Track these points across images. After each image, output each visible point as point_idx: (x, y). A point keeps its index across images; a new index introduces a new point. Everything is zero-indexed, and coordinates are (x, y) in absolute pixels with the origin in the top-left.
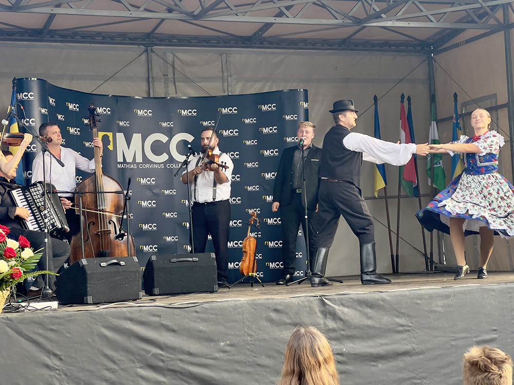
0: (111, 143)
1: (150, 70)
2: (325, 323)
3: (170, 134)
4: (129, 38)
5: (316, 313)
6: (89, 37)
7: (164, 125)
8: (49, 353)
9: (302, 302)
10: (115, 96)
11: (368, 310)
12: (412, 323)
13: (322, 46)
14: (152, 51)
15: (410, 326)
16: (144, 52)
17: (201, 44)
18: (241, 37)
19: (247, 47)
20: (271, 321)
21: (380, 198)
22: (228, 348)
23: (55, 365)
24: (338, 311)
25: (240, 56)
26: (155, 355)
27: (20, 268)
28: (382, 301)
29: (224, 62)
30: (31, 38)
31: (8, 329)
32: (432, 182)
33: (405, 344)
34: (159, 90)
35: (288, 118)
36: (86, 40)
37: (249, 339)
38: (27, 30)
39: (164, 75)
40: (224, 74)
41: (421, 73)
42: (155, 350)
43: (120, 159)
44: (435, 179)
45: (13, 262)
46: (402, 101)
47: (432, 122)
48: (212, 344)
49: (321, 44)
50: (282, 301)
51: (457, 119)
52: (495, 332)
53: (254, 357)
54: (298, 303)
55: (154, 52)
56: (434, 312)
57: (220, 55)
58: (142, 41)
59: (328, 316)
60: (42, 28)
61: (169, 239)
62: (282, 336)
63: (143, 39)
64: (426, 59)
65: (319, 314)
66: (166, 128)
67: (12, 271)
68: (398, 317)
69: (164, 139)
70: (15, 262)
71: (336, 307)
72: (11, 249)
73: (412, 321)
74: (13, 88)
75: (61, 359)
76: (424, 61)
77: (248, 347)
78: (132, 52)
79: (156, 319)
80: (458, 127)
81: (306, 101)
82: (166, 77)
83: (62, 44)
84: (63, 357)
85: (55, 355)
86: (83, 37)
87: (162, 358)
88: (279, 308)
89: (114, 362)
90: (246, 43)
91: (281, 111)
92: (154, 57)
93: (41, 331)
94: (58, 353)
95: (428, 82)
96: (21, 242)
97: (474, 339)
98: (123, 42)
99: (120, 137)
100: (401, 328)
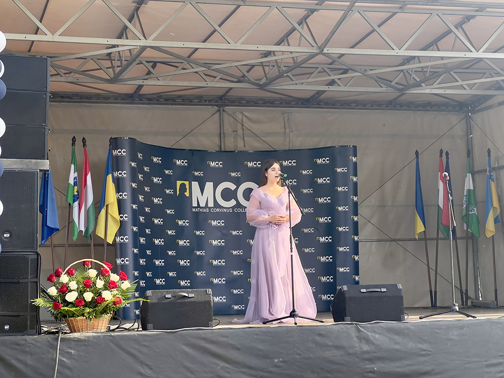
0: (188, 190)
1: (222, 127)
2: (360, 347)
3: (238, 182)
4: (205, 100)
5: (352, 338)
6: (171, 99)
7: (233, 174)
8: (142, 363)
9: (341, 329)
10: (191, 150)
11: (396, 337)
12: (432, 348)
13: (371, 106)
14: (223, 110)
15: (431, 351)
16: (217, 112)
17: (266, 105)
18: (300, 99)
19: (306, 107)
20: (316, 343)
21: (420, 239)
22: (281, 364)
23: (147, 373)
24: (370, 337)
25: (301, 115)
26: (223, 368)
27: (120, 296)
28: (407, 330)
29: (286, 120)
30: (123, 101)
31: (111, 344)
32: (468, 227)
33: (427, 366)
34: (229, 145)
35: (339, 170)
36: (168, 102)
37: (298, 357)
38: (120, 94)
39: (234, 131)
40: (286, 130)
41: (459, 130)
42: (222, 364)
43: (195, 204)
44: (470, 224)
45: (115, 291)
46: (441, 156)
47: (468, 174)
48: (268, 360)
49: (370, 105)
50: (325, 327)
51: (490, 172)
52: (502, 358)
53: (301, 372)
54: (338, 330)
55: (226, 112)
56: (451, 340)
57: (283, 114)
58: (215, 102)
59: (362, 341)
60: (132, 93)
61: (235, 273)
62: (324, 355)
63: (217, 101)
64: (464, 118)
65: (355, 339)
66: (234, 177)
67: (114, 299)
68: (420, 343)
69: (232, 186)
70: (116, 292)
71: (369, 334)
72: (114, 282)
73: (433, 347)
74: (110, 146)
75: (151, 369)
76: (462, 119)
77: (298, 364)
78: (206, 111)
79: (225, 339)
80: (491, 179)
81: (355, 156)
82: (236, 132)
83: (148, 106)
84: (152, 367)
85: (147, 365)
86: (166, 100)
87: (228, 370)
88: (322, 333)
89: (192, 373)
90: (305, 104)
91: (333, 165)
92: (226, 116)
93: (136, 346)
94: (149, 364)
95: (466, 138)
96: (121, 276)
97: (485, 363)
98: (200, 103)
99: (195, 185)
100: (423, 353)
